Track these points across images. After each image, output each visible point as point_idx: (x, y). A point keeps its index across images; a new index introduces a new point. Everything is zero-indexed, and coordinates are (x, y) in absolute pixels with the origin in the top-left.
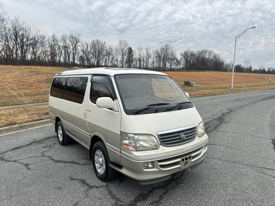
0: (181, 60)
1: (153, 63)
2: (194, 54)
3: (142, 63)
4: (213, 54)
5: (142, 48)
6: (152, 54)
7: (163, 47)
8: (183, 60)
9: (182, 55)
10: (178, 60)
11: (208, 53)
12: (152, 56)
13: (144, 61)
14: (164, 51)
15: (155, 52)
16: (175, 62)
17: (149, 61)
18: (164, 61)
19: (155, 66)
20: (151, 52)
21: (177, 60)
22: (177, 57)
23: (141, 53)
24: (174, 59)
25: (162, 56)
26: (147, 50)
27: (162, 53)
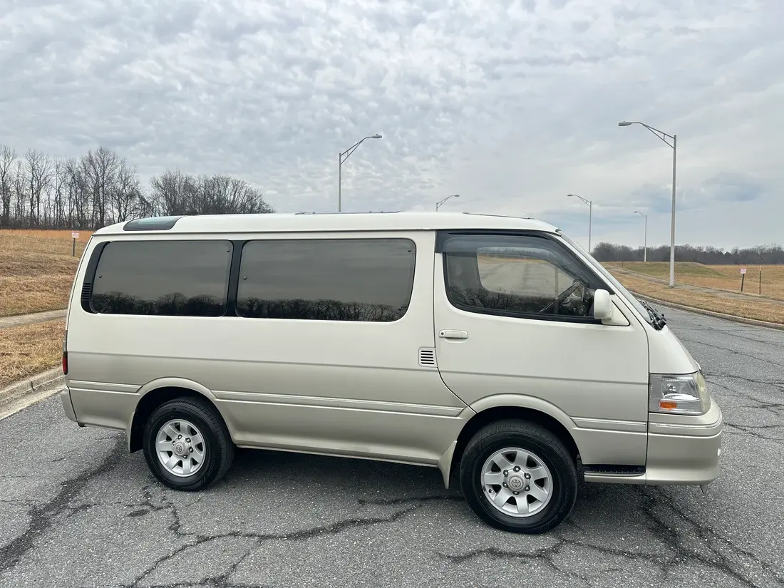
0: (156, 198)
1: (59, 202)
2: (192, 186)
3: (13, 201)
4: (244, 190)
5: (12, 150)
6: (51, 174)
7: (90, 157)
8: (162, 200)
9: (157, 185)
10: (144, 200)
11: (230, 187)
12: (55, 181)
13: (21, 196)
14: (95, 168)
15: (62, 169)
16: (137, 206)
17: (43, 196)
18: (96, 201)
19: (67, 213)
20: (50, 168)
21: (142, 199)
22: (140, 191)
23: (10, 167)
24: (131, 196)
25: (91, 185)
26: (33, 158)
27: (87, 173)
